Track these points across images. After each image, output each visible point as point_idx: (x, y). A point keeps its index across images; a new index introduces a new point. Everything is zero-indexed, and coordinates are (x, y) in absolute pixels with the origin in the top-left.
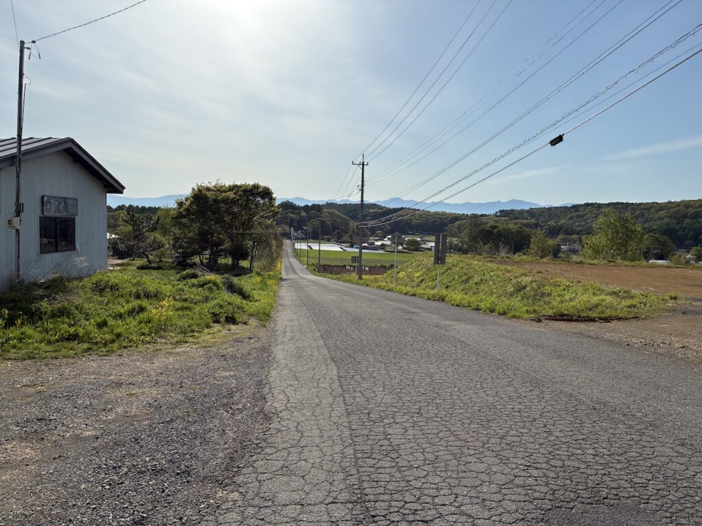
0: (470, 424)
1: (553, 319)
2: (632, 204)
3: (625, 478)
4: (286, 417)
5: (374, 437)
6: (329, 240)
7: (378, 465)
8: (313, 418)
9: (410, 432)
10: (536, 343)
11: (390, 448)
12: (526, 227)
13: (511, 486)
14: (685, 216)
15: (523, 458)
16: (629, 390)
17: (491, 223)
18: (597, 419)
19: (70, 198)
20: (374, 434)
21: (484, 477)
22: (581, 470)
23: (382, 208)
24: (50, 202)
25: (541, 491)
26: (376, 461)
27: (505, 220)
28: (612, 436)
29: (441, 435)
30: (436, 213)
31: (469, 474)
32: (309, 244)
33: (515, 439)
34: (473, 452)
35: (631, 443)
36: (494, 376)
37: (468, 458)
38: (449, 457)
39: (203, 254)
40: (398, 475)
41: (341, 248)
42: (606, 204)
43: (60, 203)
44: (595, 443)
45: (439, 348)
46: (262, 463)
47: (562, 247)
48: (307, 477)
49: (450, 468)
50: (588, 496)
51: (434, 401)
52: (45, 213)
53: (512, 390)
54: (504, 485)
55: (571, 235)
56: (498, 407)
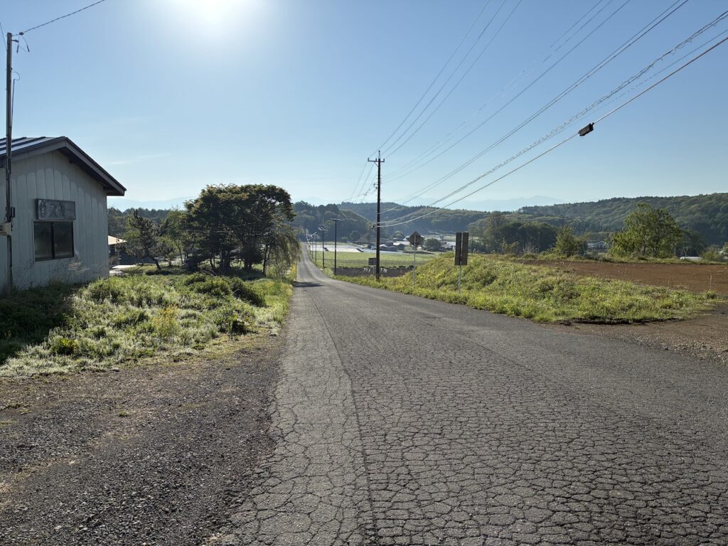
0: (498, 446)
1: (585, 323)
2: (662, 198)
3: (679, 510)
4: (293, 440)
5: (391, 463)
6: (345, 241)
7: (395, 499)
8: (323, 441)
9: (431, 457)
10: (567, 349)
11: (409, 477)
12: (552, 224)
13: (548, 523)
14: (717, 210)
15: (561, 488)
16: (674, 402)
17: (515, 220)
18: (642, 438)
19: (66, 202)
20: (390, 459)
21: (516, 512)
22: (628, 502)
23: (400, 207)
24: (45, 206)
25: (584, 529)
26: (393, 493)
27: (529, 218)
28: (660, 458)
29: (465, 461)
30: (457, 211)
31: (499, 509)
32: (325, 246)
33: (550, 464)
34: (503, 481)
35: (682, 466)
36: (523, 388)
37: (498, 488)
38: (476, 488)
39: (214, 258)
40: (418, 511)
41: (358, 249)
42: (634, 199)
43: (55, 207)
44: (641, 468)
45: (462, 358)
46: (263, 497)
47: (589, 244)
48: (313, 515)
49: (477, 502)
50: (639, 535)
51: (458, 419)
52: (40, 218)
53: (544, 404)
54: (541, 522)
55: (597, 231)
56: (529, 425)
